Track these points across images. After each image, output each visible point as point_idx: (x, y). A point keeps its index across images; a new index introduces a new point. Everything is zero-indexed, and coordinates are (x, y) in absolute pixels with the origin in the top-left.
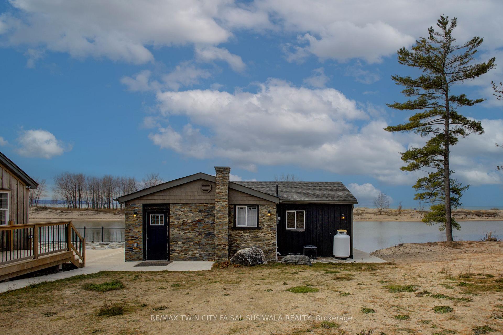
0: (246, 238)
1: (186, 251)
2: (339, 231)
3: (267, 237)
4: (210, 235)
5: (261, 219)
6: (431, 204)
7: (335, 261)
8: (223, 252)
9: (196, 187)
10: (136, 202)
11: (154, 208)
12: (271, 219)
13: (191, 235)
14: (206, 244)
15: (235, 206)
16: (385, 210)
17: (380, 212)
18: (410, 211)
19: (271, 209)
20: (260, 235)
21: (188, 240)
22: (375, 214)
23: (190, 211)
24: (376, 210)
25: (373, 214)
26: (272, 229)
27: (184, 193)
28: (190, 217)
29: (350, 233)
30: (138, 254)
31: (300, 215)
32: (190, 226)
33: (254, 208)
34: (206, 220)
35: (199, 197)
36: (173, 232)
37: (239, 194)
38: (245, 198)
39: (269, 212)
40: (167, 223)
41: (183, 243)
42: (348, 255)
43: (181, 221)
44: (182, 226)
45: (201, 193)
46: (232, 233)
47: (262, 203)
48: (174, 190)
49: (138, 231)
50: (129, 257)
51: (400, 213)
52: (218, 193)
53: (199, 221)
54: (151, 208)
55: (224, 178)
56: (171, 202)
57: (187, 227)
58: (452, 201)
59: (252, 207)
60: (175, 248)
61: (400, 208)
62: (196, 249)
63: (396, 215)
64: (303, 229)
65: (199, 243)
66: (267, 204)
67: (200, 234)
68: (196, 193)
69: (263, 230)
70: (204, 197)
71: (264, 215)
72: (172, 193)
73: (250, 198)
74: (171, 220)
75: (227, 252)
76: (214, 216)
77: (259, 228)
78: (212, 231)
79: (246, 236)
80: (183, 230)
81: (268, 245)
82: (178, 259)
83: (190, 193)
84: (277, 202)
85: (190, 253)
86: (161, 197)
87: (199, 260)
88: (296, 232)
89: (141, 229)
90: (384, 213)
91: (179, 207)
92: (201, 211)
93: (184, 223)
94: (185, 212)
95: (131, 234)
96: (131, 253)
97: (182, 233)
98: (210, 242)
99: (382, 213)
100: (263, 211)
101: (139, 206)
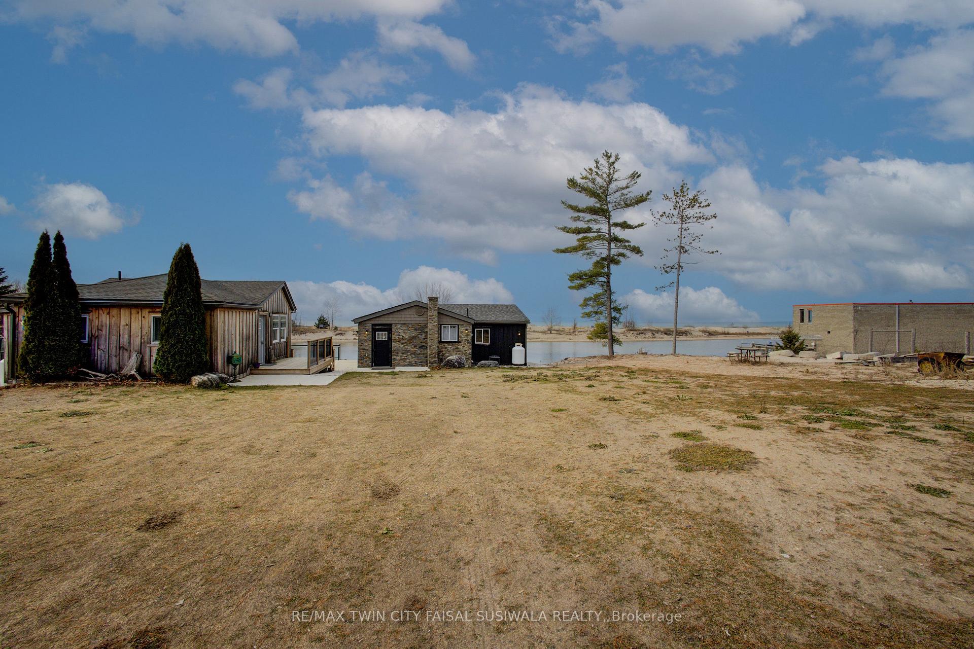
0: (450, 349)
1: (405, 360)
2: (516, 344)
3: (465, 349)
4: (423, 347)
5: (460, 335)
6: (595, 323)
7: (513, 366)
8: (434, 359)
9: (413, 311)
10: (367, 322)
11: (380, 327)
12: (467, 335)
13: (409, 347)
14: (420, 354)
15: (441, 325)
16: (556, 328)
17: (550, 330)
18: (587, 329)
19: (468, 328)
20: (459, 347)
21: (407, 351)
22: (544, 332)
23: (408, 330)
24: (545, 328)
25: (541, 332)
26: (468, 343)
27: (403, 316)
28: (408, 334)
29: (524, 346)
30: (368, 362)
31: (486, 332)
32: (408, 340)
33: (454, 327)
34: (420, 336)
35: (415, 319)
36: (395, 345)
37: (444, 317)
38: (448, 319)
39: (466, 330)
40: (390, 338)
41: (403, 353)
42: (524, 363)
43: (401, 337)
44: (402, 340)
45: (416, 316)
46: (440, 346)
47: (461, 323)
48: (396, 313)
49: (368, 345)
50: (361, 365)
51: (574, 332)
52: (431, 316)
53: (415, 337)
54: (377, 327)
55: (435, 305)
56: (393, 322)
57: (406, 341)
58: (613, 320)
59: (453, 326)
60: (396, 358)
61: (575, 325)
62: (412, 358)
63: (570, 334)
64: (489, 343)
65: (414, 353)
66: (465, 324)
67: (415, 346)
68: (412, 316)
69: (462, 344)
70: (418, 319)
71: (462, 332)
72: (394, 316)
73: (453, 320)
74: (393, 336)
75: (437, 359)
76: (427, 332)
77: (459, 342)
78: (424, 344)
79: (450, 347)
80: (403, 343)
81: (465, 354)
82: (399, 365)
83: (408, 316)
84: (473, 322)
85: (408, 361)
86: (386, 319)
87: (415, 366)
88: (483, 345)
89: (370, 343)
90: (555, 332)
91: (399, 326)
92: (416, 329)
93: (403, 339)
94: (404, 330)
95: (362, 347)
96: (362, 361)
97: (402, 346)
98: (423, 352)
99: (553, 332)
100: (462, 329)
101: (369, 327)
